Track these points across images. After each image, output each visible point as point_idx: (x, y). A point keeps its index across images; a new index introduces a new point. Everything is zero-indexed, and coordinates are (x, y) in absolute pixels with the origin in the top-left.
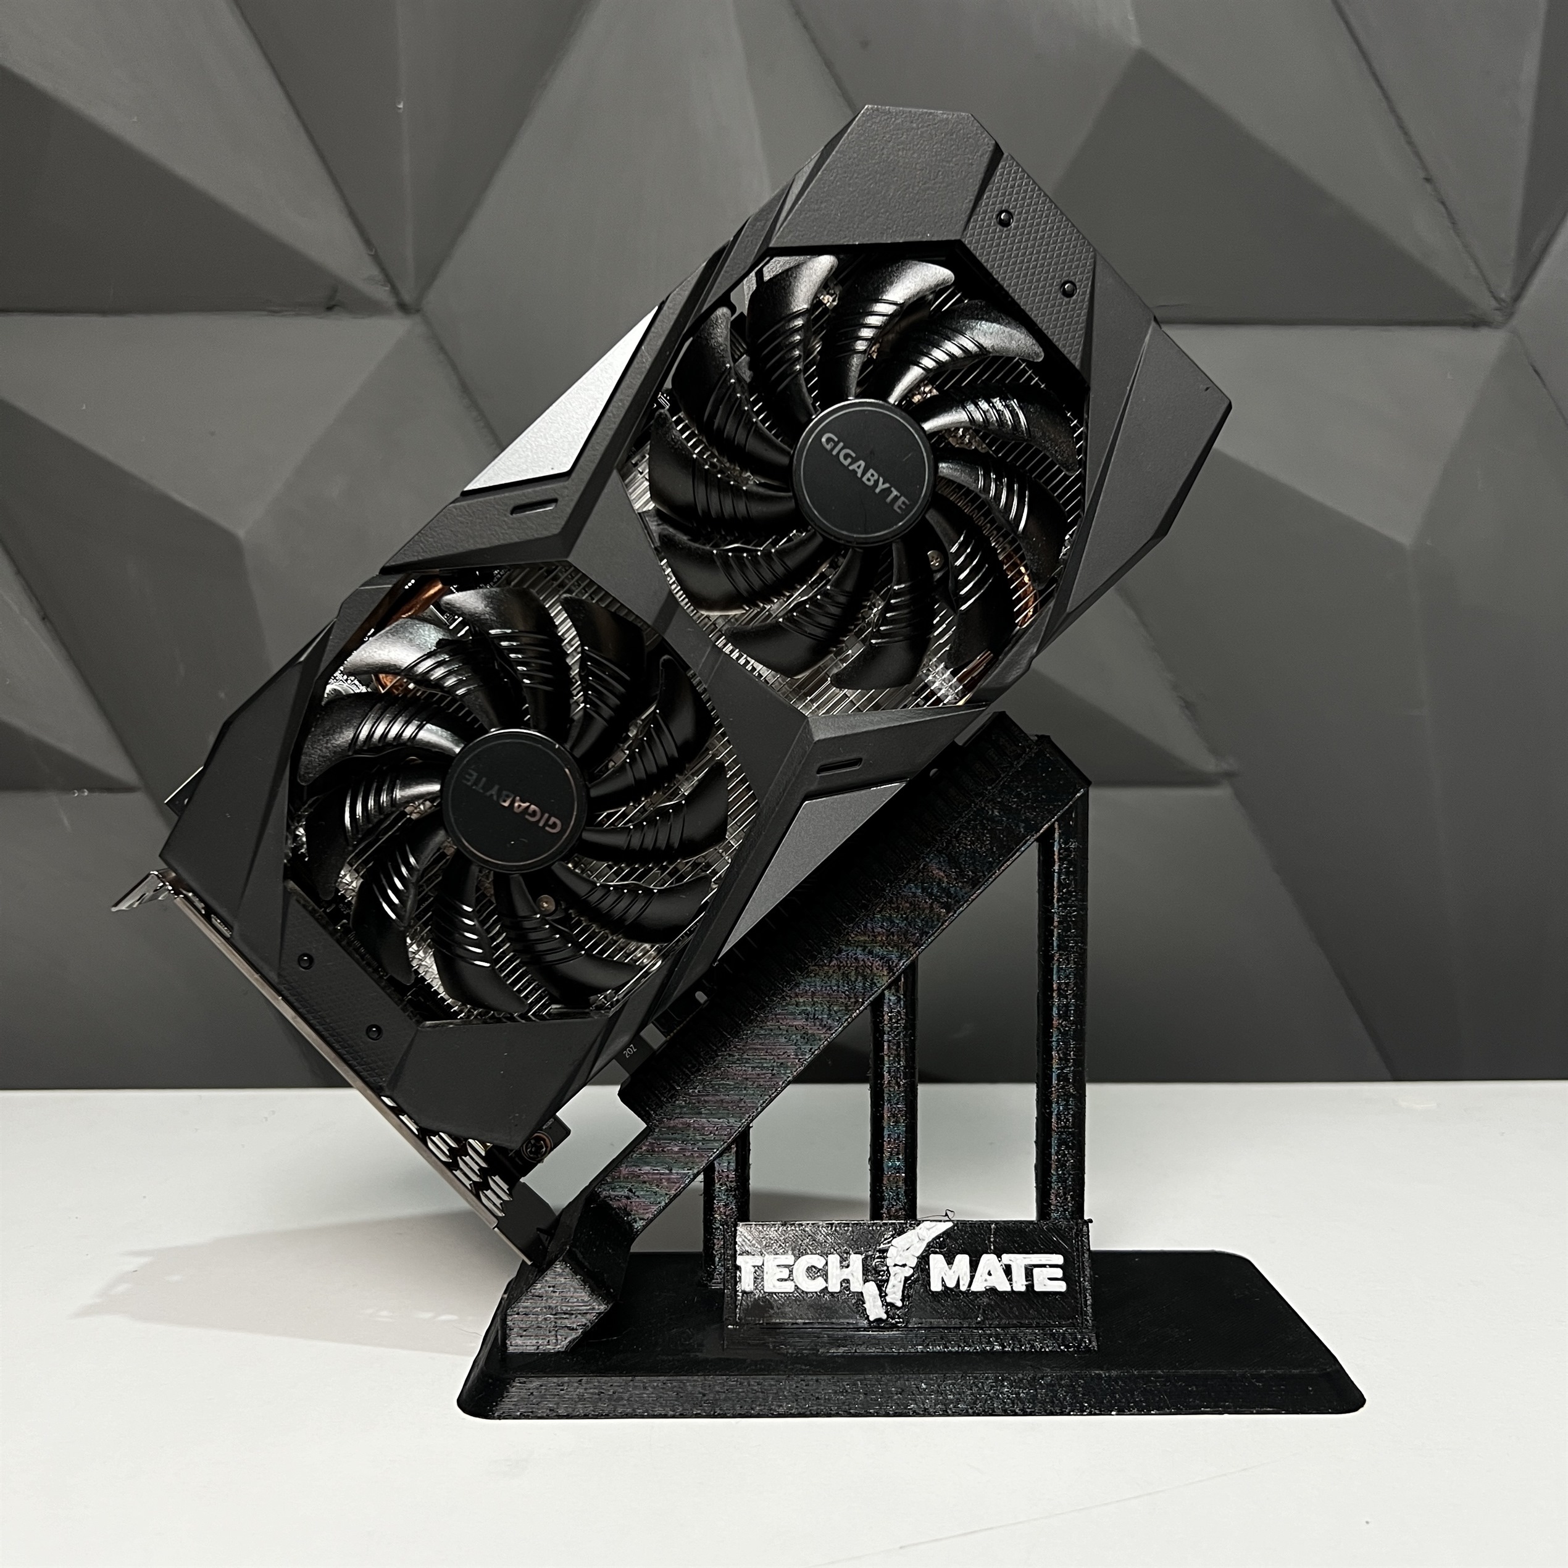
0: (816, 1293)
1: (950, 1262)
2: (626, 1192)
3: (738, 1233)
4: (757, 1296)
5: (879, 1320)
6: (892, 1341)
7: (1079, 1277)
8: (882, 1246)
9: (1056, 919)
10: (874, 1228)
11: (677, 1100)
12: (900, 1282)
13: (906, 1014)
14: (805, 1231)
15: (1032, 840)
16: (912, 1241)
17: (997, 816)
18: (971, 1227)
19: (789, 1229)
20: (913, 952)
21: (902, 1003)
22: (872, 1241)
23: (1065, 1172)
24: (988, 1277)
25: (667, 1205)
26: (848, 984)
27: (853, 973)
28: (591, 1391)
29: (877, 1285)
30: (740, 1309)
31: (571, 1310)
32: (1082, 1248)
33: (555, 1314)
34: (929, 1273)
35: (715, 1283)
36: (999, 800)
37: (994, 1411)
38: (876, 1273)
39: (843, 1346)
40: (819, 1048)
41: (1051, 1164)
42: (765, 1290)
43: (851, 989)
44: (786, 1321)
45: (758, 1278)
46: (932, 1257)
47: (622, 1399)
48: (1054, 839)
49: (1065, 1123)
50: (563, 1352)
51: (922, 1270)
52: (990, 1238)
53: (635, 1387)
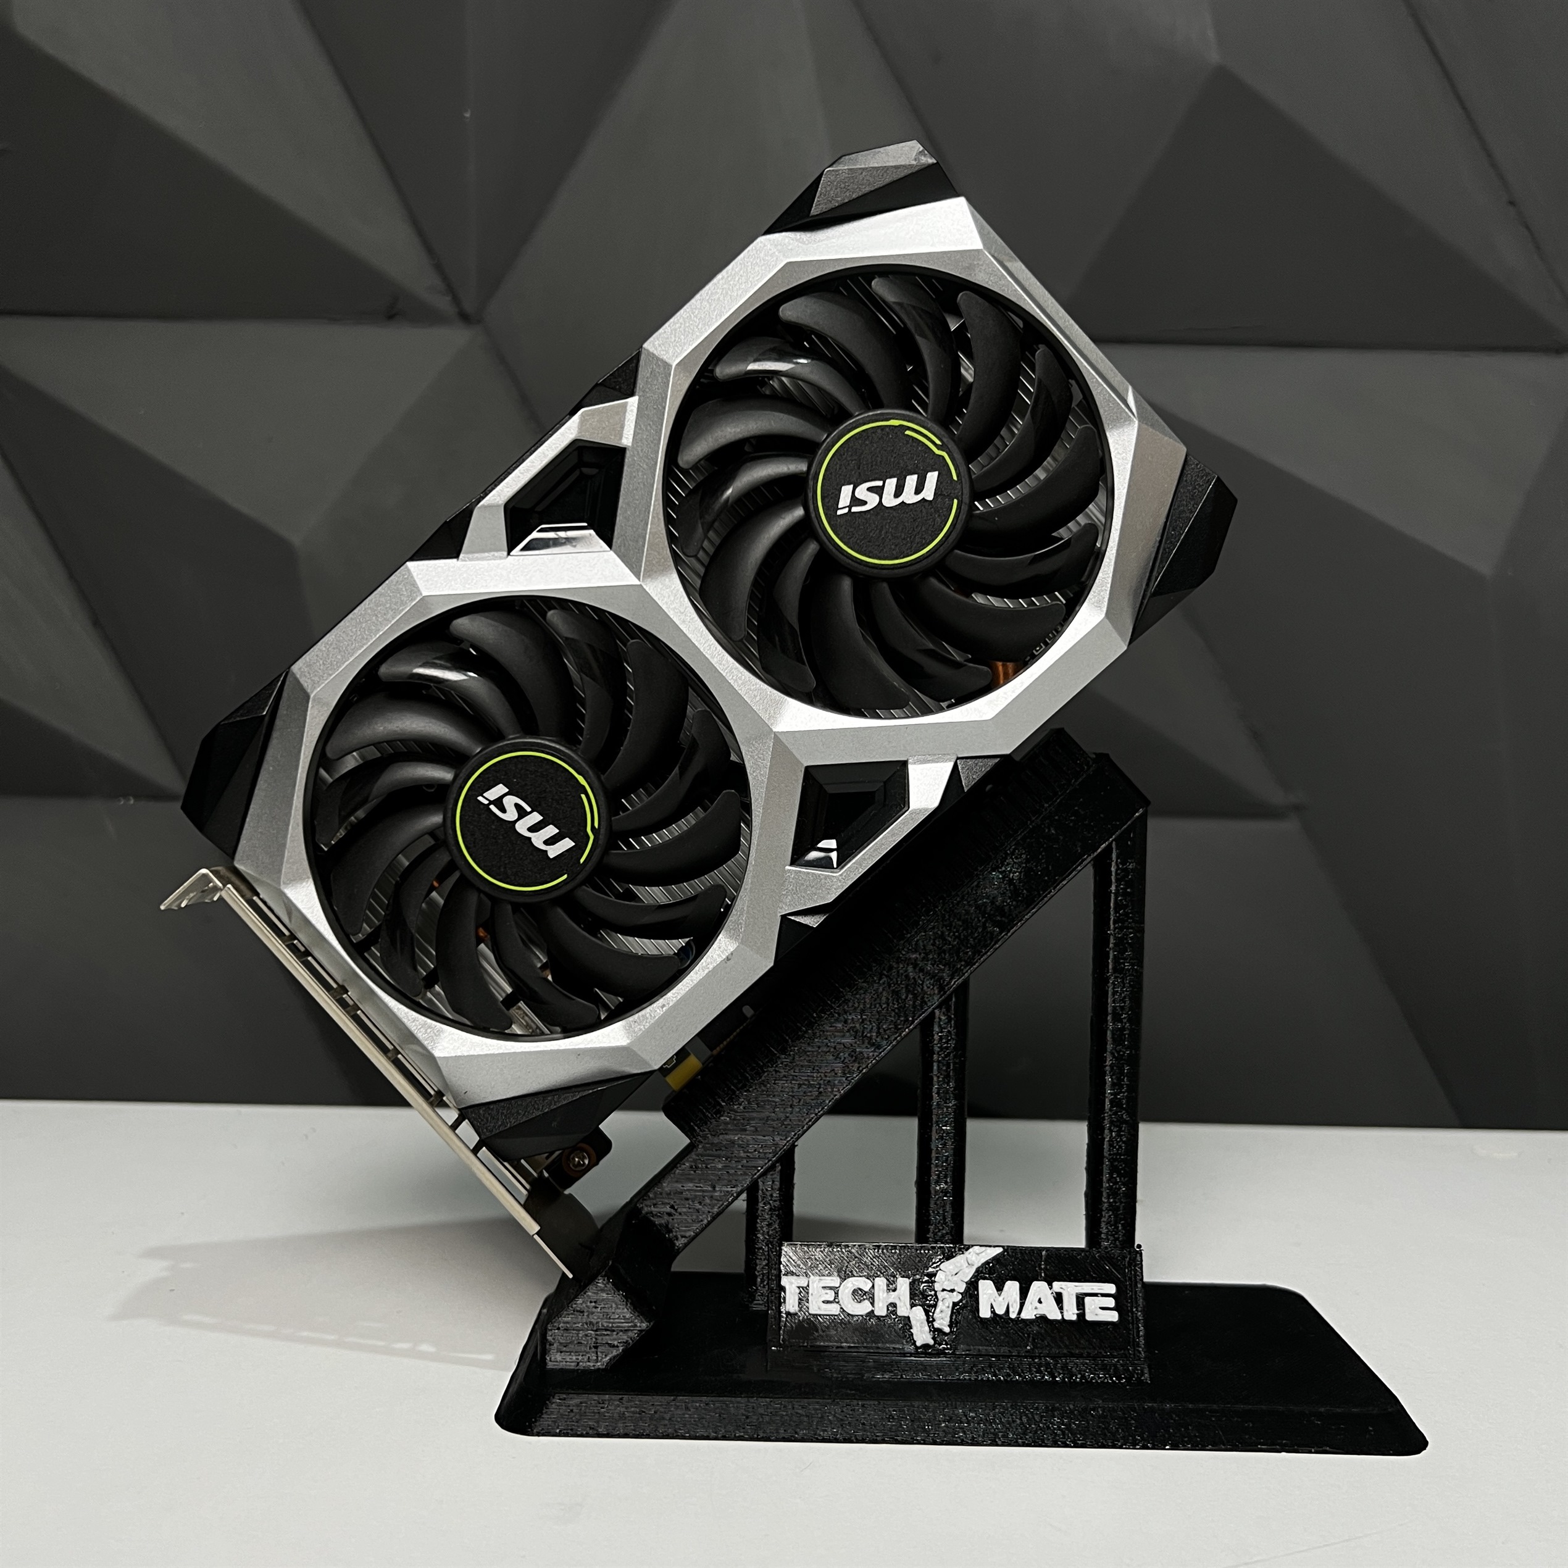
0: (862, 1316)
1: (999, 1288)
2: (668, 1209)
3: (783, 1252)
4: (801, 1318)
5: (926, 1346)
6: (940, 1367)
7: (1132, 1307)
8: (930, 1270)
9: (1112, 940)
10: (922, 1251)
11: (722, 1116)
12: (948, 1307)
13: (957, 1034)
14: (851, 1253)
15: (1089, 859)
16: (961, 1266)
17: (1053, 834)
18: (1021, 1253)
19: (835, 1250)
20: (964, 971)
21: (953, 1022)
22: (919, 1264)
23: (1117, 1200)
24: (1038, 1305)
25: (709, 1223)
26: (897, 1001)
27: (904, 990)
28: (633, 1409)
29: (924, 1309)
30: (784, 1331)
31: (613, 1327)
32: (1135, 1278)
33: (596, 1331)
34: (977, 1299)
35: (756, 1304)
36: (1057, 818)
37: (1043, 1442)
38: (923, 1297)
39: (890, 1372)
40: (867, 1067)
41: (1102, 1192)
42: (810, 1312)
43: (901, 1007)
44: (831, 1344)
45: (803, 1300)
46: (981, 1283)
47: (664, 1419)
48: (1111, 859)
49: (1118, 1150)
50: (603, 1369)
51: (971, 1296)
52: (1040, 1265)
53: (677, 1407)
